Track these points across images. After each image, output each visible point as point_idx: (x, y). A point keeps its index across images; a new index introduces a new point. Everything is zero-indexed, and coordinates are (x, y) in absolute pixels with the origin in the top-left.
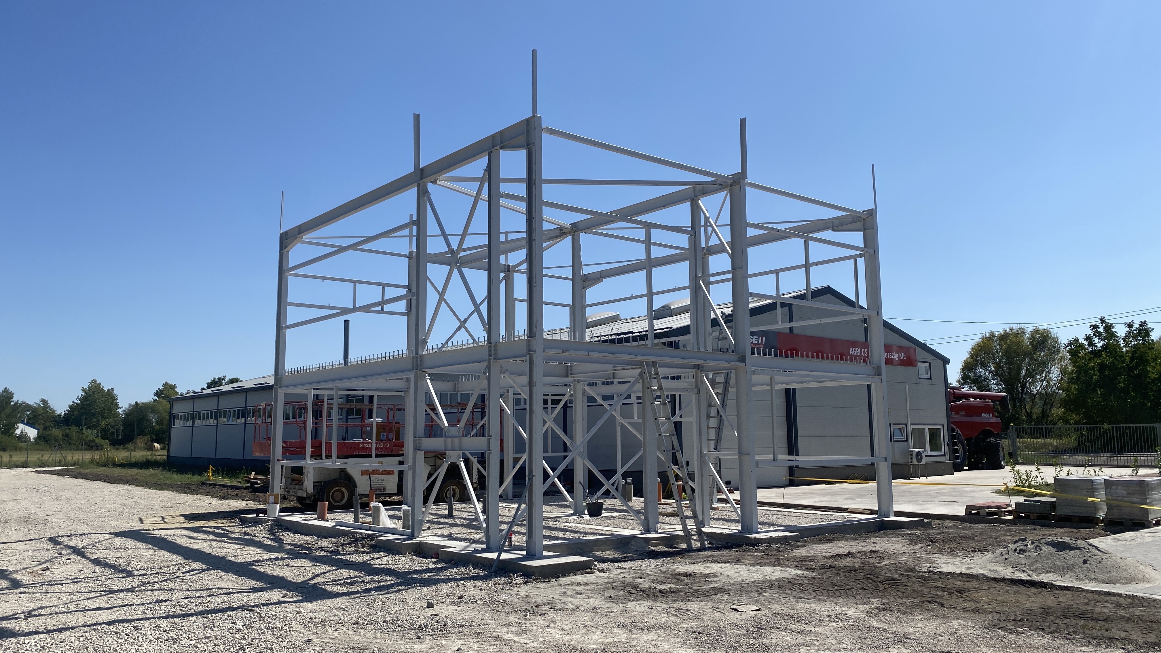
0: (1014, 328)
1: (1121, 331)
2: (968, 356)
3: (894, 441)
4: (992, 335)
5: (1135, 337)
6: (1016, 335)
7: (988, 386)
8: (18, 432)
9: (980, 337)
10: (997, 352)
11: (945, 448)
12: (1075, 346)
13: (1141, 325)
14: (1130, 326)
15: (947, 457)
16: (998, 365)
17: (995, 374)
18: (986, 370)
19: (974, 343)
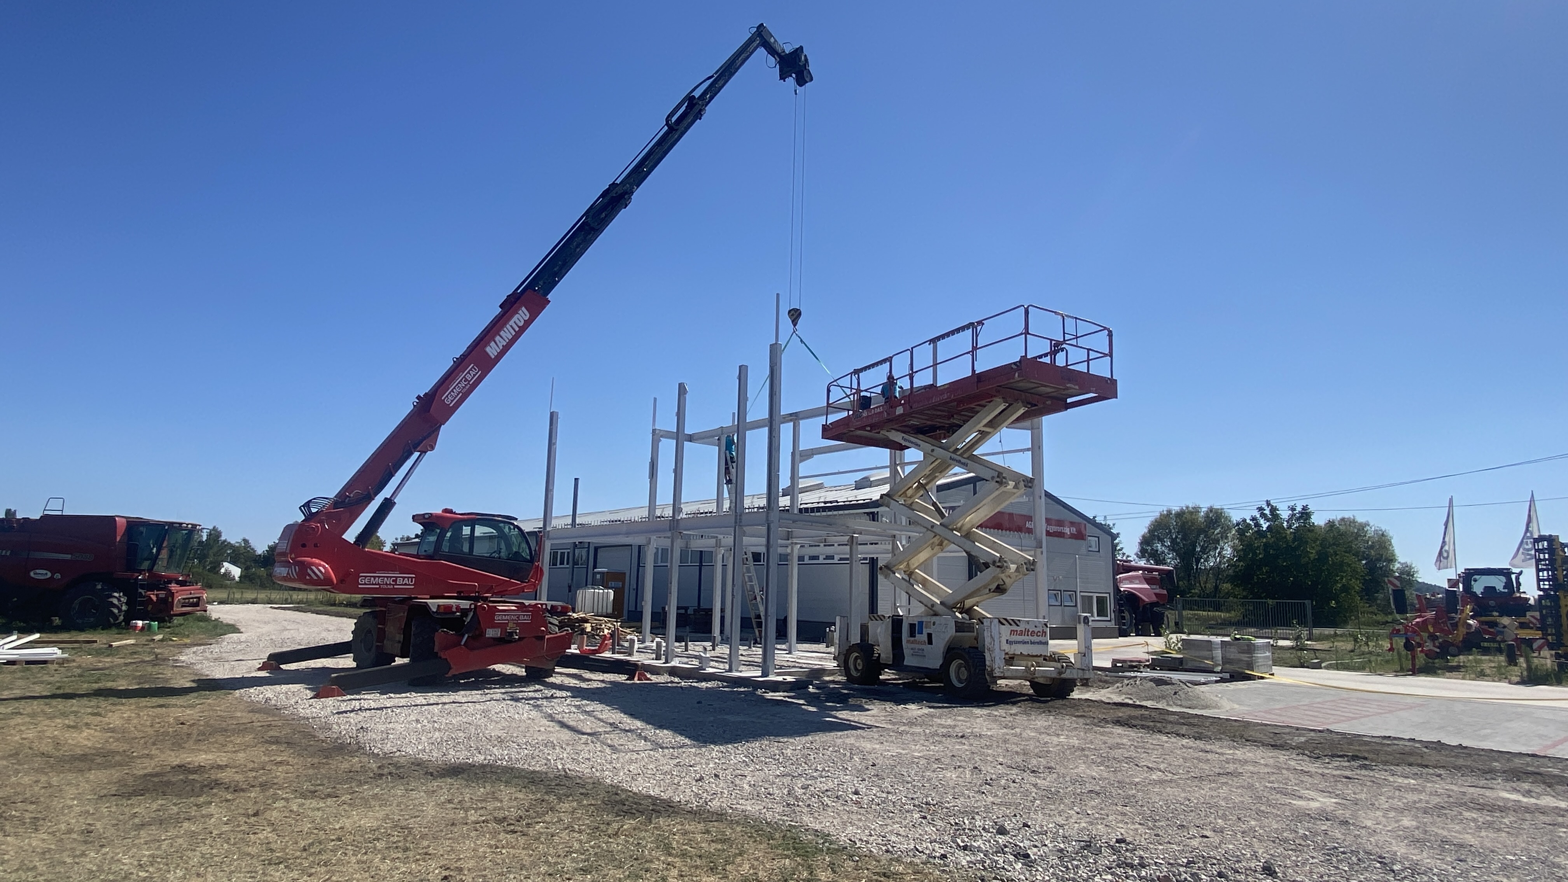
0: (1190, 506)
1: (1285, 514)
2: (1146, 530)
3: (1065, 606)
4: (1169, 512)
5: (1298, 519)
6: (1191, 513)
7: (1164, 559)
8: (223, 570)
9: (1158, 514)
10: (1174, 528)
11: (1111, 614)
12: (1243, 528)
13: (1303, 509)
14: (1293, 509)
15: (1113, 622)
16: (1173, 541)
17: (1172, 549)
18: (1163, 545)
19: (1153, 519)
